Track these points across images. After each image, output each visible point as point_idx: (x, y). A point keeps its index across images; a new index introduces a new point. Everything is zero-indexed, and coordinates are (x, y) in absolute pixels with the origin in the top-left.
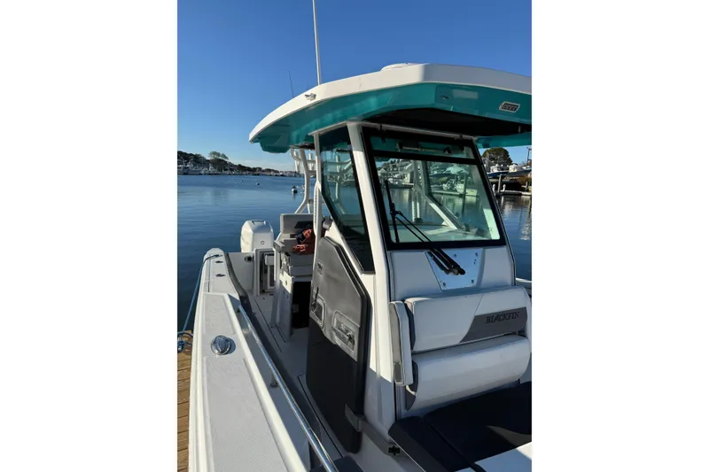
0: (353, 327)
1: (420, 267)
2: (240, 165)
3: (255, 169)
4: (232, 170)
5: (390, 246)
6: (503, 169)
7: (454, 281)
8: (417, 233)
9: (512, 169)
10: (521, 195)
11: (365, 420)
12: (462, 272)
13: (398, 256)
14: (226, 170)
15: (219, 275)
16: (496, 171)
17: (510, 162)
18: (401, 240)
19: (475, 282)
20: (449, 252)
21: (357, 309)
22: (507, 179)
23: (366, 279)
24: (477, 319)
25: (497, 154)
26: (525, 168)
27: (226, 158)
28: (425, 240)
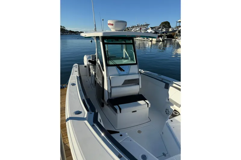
0: (101, 82)
1: (114, 70)
2: (70, 31)
3: (76, 32)
4: (67, 33)
5: (107, 65)
6: (167, 30)
7: (122, 73)
8: (113, 62)
9: (170, 30)
10: (172, 40)
11: (104, 100)
12: (124, 71)
13: (109, 67)
14: (65, 33)
15: (76, 71)
16: (164, 31)
17: (170, 27)
18: (110, 64)
19: (128, 73)
20: (121, 67)
21: (101, 79)
22: (168, 34)
23: (103, 72)
24: (126, 81)
25: (166, 24)
26: (175, 29)
27: (65, 28)
28: (115, 64)
